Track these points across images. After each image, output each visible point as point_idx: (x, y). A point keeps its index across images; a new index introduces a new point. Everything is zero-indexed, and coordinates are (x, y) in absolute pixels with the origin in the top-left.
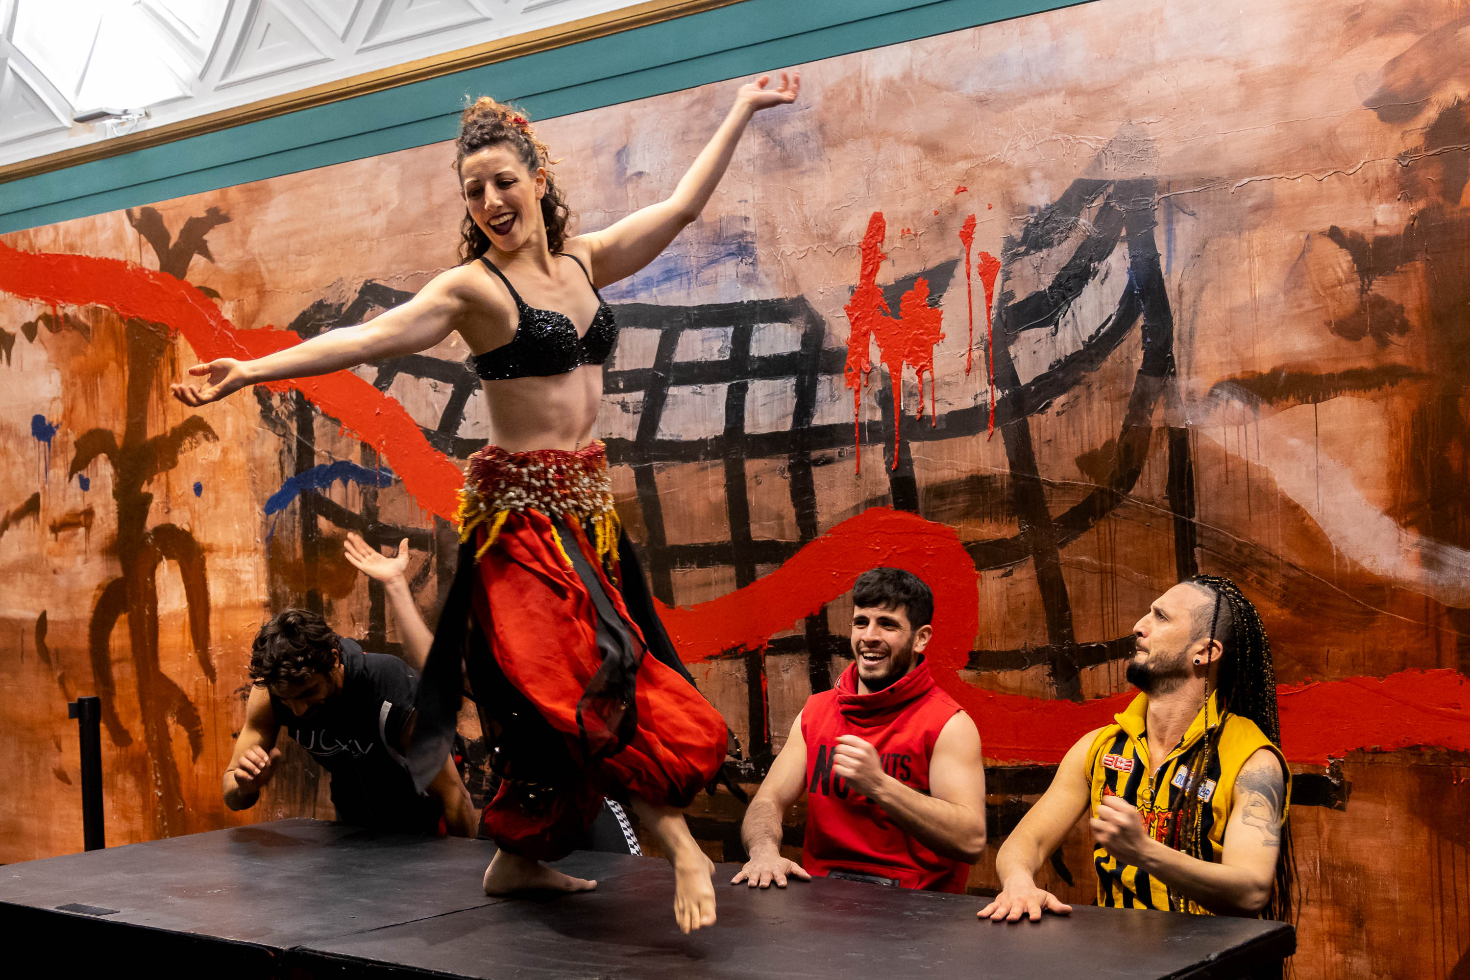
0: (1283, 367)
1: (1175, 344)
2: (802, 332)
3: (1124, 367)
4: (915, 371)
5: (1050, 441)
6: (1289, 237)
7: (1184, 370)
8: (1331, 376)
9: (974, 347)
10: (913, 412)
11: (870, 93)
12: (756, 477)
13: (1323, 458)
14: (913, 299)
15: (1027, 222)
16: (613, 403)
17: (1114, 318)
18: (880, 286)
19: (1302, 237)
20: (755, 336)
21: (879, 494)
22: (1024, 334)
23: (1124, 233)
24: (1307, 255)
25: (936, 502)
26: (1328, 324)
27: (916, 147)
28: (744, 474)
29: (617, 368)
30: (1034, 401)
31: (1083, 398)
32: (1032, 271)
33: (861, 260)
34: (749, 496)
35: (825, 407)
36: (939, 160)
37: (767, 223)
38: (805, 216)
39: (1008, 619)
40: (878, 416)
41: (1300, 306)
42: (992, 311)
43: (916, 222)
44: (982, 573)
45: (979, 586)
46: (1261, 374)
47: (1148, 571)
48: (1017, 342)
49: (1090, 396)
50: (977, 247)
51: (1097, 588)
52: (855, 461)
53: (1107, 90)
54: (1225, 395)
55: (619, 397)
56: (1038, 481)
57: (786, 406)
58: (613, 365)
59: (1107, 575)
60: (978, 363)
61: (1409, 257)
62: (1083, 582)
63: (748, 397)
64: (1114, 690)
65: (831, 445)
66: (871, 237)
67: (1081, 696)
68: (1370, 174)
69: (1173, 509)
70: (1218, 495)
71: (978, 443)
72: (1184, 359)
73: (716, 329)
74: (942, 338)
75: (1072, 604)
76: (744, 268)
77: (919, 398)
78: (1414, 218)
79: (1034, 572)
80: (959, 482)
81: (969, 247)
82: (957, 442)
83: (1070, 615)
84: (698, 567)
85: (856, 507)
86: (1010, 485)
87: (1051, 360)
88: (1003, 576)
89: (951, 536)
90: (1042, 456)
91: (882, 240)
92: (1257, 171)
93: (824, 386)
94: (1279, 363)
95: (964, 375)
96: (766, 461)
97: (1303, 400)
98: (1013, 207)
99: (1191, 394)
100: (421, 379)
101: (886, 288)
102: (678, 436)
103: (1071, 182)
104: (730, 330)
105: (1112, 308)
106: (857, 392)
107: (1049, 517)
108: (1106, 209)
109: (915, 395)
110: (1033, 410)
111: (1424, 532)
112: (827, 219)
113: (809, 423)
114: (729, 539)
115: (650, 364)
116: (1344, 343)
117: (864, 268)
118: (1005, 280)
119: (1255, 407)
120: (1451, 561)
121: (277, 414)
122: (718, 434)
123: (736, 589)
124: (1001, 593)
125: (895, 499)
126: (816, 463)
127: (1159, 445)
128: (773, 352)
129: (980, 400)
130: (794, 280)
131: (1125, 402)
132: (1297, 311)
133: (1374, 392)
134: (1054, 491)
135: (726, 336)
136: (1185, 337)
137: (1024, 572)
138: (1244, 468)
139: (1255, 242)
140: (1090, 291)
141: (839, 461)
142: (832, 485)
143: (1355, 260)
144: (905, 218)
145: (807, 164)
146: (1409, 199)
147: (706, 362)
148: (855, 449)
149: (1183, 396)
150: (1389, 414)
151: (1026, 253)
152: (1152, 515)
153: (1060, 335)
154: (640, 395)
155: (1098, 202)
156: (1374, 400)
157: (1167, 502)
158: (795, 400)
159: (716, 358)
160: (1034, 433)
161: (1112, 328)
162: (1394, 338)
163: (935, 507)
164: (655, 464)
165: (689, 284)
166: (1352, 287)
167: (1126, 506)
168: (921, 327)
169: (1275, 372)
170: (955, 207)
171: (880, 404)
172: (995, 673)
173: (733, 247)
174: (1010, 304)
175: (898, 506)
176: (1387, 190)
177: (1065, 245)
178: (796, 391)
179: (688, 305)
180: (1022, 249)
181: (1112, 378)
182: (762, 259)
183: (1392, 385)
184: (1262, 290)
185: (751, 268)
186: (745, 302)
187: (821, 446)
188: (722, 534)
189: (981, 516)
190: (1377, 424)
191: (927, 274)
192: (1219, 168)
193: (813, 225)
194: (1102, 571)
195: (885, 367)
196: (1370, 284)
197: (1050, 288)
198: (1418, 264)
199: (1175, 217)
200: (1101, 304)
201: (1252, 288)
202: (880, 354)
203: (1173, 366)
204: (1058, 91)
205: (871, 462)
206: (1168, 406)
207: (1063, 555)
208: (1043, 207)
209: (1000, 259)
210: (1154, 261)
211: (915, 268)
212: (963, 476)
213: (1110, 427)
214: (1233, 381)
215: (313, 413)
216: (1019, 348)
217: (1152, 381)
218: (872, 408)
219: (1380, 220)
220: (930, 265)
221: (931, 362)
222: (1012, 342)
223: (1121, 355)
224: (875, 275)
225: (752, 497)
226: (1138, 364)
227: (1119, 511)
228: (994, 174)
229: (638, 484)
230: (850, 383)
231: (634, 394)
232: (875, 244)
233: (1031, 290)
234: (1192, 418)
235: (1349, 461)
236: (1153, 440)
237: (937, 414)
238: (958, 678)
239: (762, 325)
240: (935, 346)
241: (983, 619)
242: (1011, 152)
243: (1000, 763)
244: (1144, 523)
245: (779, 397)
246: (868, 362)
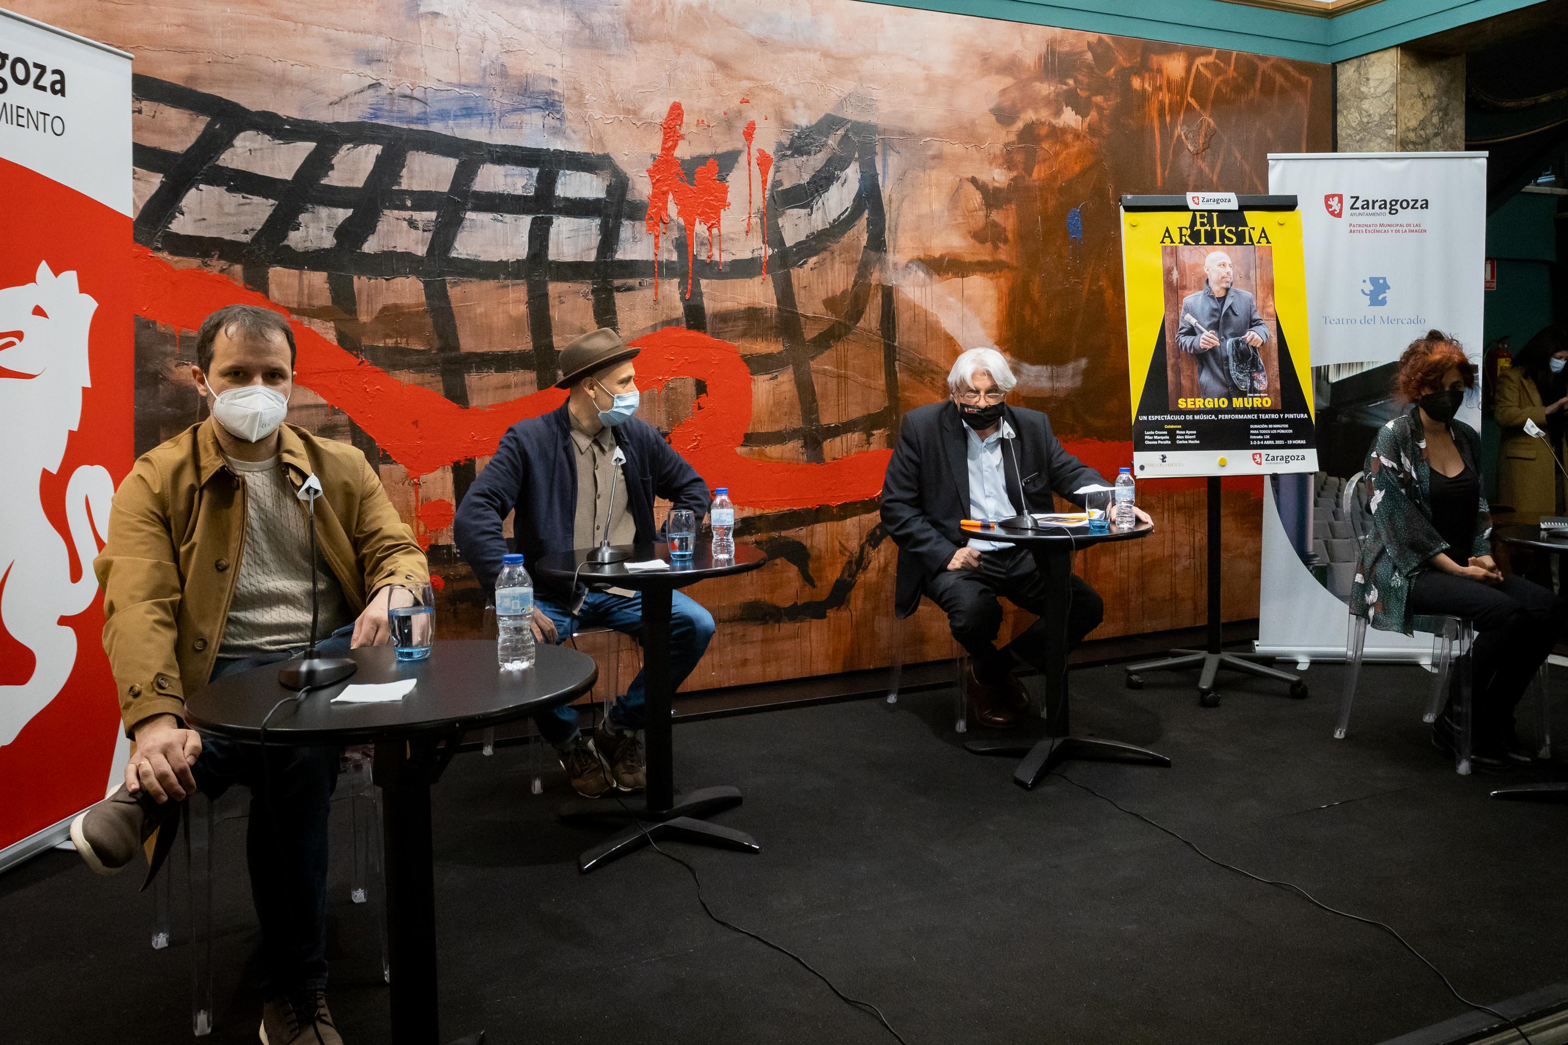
0: (946, 254)
1: (887, 232)
2: (607, 183)
3: (855, 242)
4: (706, 227)
5: (806, 287)
6: (951, 178)
7: (891, 249)
8: (970, 263)
9: (753, 216)
10: (703, 257)
11: (672, 10)
12: (560, 297)
13: (966, 310)
14: (705, 173)
15: (792, 135)
16: (398, 219)
17: (849, 210)
18: (678, 159)
19: (958, 179)
20: (561, 180)
21: (674, 317)
22: (789, 212)
23: (856, 156)
24: (960, 190)
25: (720, 326)
26: (970, 232)
27: (710, 61)
28: (547, 294)
29: (404, 186)
30: (796, 258)
31: (828, 261)
32: (796, 169)
33: (662, 136)
34: (551, 313)
35: (628, 246)
36: (727, 75)
37: (575, 89)
38: (612, 91)
39: (773, 409)
40: (674, 257)
41: (956, 220)
42: (767, 192)
43: (709, 116)
44: (756, 377)
45: (753, 386)
46: (935, 259)
47: (867, 376)
48: (784, 216)
49: (833, 259)
50: (755, 146)
51: (835, 387)
52: (653, 290)
53: (848, 60)
54: (914, 267)
55: (407, 214)
56: (797, 313)
57: (590, 241)
58: (399, 184)
59: (842, 378)
60: (755, 227)
61: (1008, 201)
62: (826, 383)
63: (553, 230)
64: (845, 454)
65: (631, 276)
66: (671, 120)
67: (823, 460)
68: (991, 151)
69: (884, 336)
70: (909, 329)
71: (754, 283)
72: (892, 243)
73: (519, 168)
74: (728, 206)
75: (818, 397)
76: (550, 121)
77: (709, 247)
78: (1012, 180)
79: (793, 376)
80: (739, 311)
81: (750, 143)
82: (738, 282)
83: (817, 405)
84: (496, 372)
85: (654, 327)
86: (777, 316)
87: (808, 232)
88: (771, 379)
89: (734, 351)
90: (801, 297)
91: (680, 125)
92: (934, 134)
93: (627, 229)
94: (944, 252)
95: (745, 234)
96: (570, 284)
97: (956, 275)
98: (783, 123)
99: (895, 264)
101: (683, 161)
102: (476, 256)
103: (823, 114)
104: (535, 171)
105: (848, 203)
106: (657, 237)
107: (804, 339)
108: (845, 137)
109: (706, 244)
110: (794, 264)
111: (1013, 355)
112: (632, 97)
113: (612, 257)
114: (531, 348)
115: (445, 187)
116: (977, 245)
117: (664, 143)
118: (776, 172)
119: (931, 277)
120: (1024, 371)
122: (520, 258)
123: (536, 390)
124: (770, 391)
125: (687, 321)
126: (618, 289)
127: (876, 295)
128: (578, 196)
129: (756, 254)
130: (600, 140)
131: (855, 266)
132: (954, 222)
133: (992, 274)
134: (808, 321)
135: (531, 175)
136: (893, 228)
137: (786, 376)
138: (924, 313)
139: (933, 177)
140: (834, 189)
141: (639, 289)
142: (632, 308)
143: (984, 198)
144: (700, 112)
145: (614, 50)
146: (1009, 169)
147: (508, 195)
148: (654, 281)
149: (891, 266)
150: (998, 287)
151: (792, 156)
152: (871, 340)
153: (814, 216)
154: (433, 215)
155: (841, 132)
156: (991, 279)
157: (880, 332)
158: (600, 238)
159: (519, 192)
160: (795, 281)
161: (847, 216)
162: (1001, 245)
163: (720, 328)
164: (448, 278)
165: (492, 124)
166: (982, 213)
167: (855, 334)
168: (712, 195)
169: (942, 257)
170: (740, 112)
171: (676, 248)
172: (763, 448)
173: (540, 102)
174: (780, 189)
175: (690, 327)
176: (1000, 161)
177: (819, 156)
178: (600, 229)
179: (490, 142)
180: (789, 153)
181: (847, 249)
182: (570, 117)
183: (1000, 271)
184: (936, 206)
185: (558, 122)
186: (552, 149)
187: (623, 276)
188: (525, 343)
189: (755, 337)
190: (992, 293)
191: (715, 156)
192: (914, 127)
193: (620, 99)
194: (839, 376)
195: (681, 221)
196: (990, 213)
197: (807, 183)
198: (1013, 207)
199: (888, 152)
200: (841, 199)
201: (930, 206)
202: (677, 210)
203: (885, 246)
204: (815, 51)
205: (667, 292)
206: (881, 270)
207: (814, 365)
208: (804, 127)
209: (773, 156)
210: (875, 177)
211: (707, 150)
212: (742, 308)
213: (846, 281)
214: (920, 259)
216: (785, 220)
217: (873, 255)
218: (669, 251)
219: (996, 178)
220: (720, 151)
221: (719, 222)
222: (781, 216)
223: (854, 235)
224: (674, 150)
225: (555, 313)
226: (864, 243)
227: (850, 337)
228: (770, 95)
229: (428, 297)
230: (651, 229)
231: (423, 213)
232: (675, 127)
233: (795, 182)
234: (896, 281)
235: (978, 312)
236: (872, 292)
237: (723, 260)
238: (736, 453)
239: (568, 172)
240: (722, 210)
241: (755, 408)
242: (781, 84)
243: (766, 511)
244: (865, 345)
245: (584, 233)
246: (668, 216)
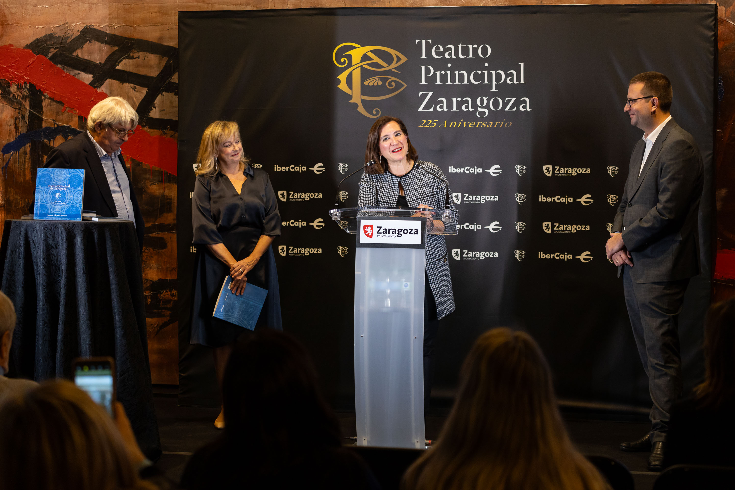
100: (125, 84)
121: (14, 95)
215: (43, 97)
